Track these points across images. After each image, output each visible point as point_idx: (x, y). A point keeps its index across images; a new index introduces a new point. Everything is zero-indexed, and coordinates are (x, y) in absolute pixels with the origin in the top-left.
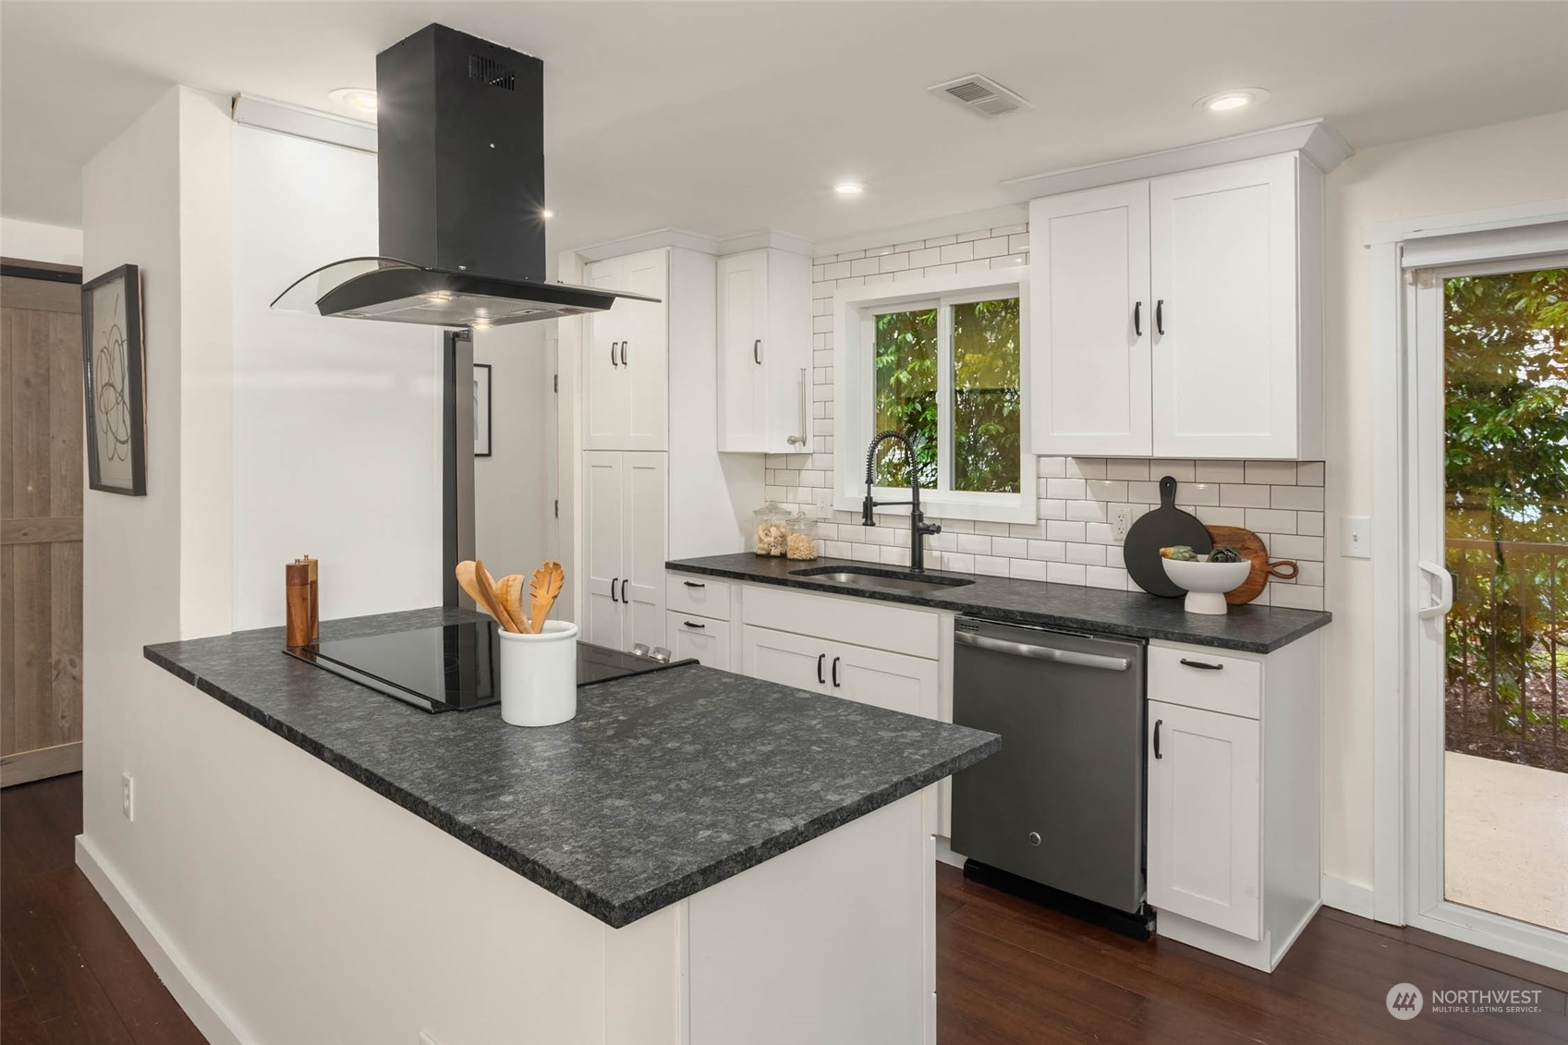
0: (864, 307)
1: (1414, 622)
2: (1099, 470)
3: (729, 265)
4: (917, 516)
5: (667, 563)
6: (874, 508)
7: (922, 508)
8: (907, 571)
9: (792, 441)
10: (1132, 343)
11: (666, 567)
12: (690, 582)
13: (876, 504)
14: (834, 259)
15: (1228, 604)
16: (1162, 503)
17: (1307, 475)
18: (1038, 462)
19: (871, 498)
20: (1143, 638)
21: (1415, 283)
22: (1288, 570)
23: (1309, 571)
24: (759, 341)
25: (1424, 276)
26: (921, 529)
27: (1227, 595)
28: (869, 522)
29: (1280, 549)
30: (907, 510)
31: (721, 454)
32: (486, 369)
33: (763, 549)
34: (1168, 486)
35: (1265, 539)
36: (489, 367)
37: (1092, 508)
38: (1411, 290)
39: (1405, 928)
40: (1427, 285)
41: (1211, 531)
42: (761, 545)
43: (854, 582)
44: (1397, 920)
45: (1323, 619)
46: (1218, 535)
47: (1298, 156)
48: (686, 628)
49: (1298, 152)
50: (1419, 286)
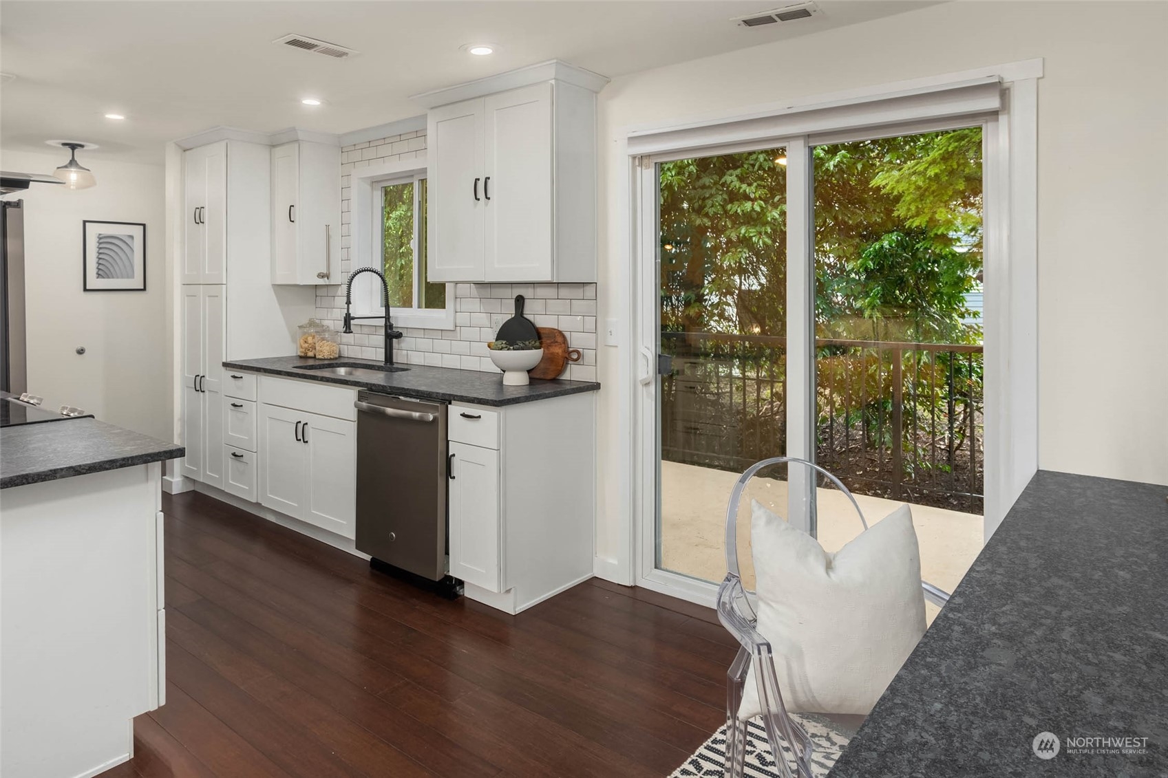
0: (374, 182)
1: (640, 387)
2: (487, 292)
3: (278, 151)
4: (388, 326)
5: (223, 363)
6: (352, 321)
7: (392, 321)
8: (382, 364)
9: (321, 276)
10: (475, 205)
11: (223, 366)
12: (236, 375)
13: (354, 318)
14: (367, 145)
15: (530, 378)
16: (516, 314)
17: (590, 291)
18: (456, 287)
19: (350, 314)
20: (447, 400)
21: (641, 165)
22: (575, 356)
23: (589, 355)
24: (293, 206)
25: (645, 161)
26: (392, 335)
27: (529, 371)
28: (348, 331)
29: (575, 341)
30: (382, 322)
31: (273, 285)
32: (142, 227)
33: (302, 352)
34: (520, 301)
35: (567, 335)
36: (144, 225)
37: (482, 318)
38: (639, 169)
39: (634, 588)
40: (648, 167)
41: (542, 331)
42: (302, 350)
43: (351, 374)
44: (628, 582)
45: (595, 387)
46: (544, 333)
47: (554, 83)
48: (233, 407)
49: (554, 81)
50: (644, 168)
